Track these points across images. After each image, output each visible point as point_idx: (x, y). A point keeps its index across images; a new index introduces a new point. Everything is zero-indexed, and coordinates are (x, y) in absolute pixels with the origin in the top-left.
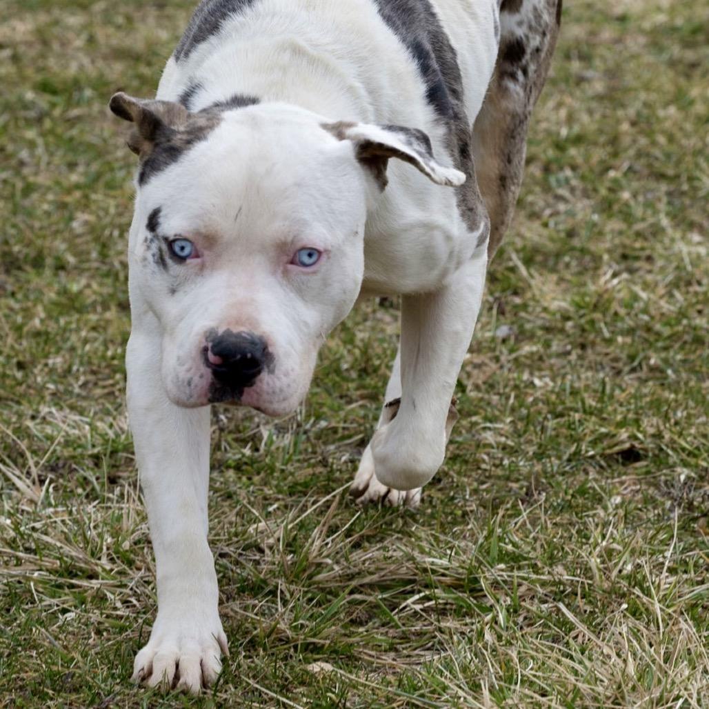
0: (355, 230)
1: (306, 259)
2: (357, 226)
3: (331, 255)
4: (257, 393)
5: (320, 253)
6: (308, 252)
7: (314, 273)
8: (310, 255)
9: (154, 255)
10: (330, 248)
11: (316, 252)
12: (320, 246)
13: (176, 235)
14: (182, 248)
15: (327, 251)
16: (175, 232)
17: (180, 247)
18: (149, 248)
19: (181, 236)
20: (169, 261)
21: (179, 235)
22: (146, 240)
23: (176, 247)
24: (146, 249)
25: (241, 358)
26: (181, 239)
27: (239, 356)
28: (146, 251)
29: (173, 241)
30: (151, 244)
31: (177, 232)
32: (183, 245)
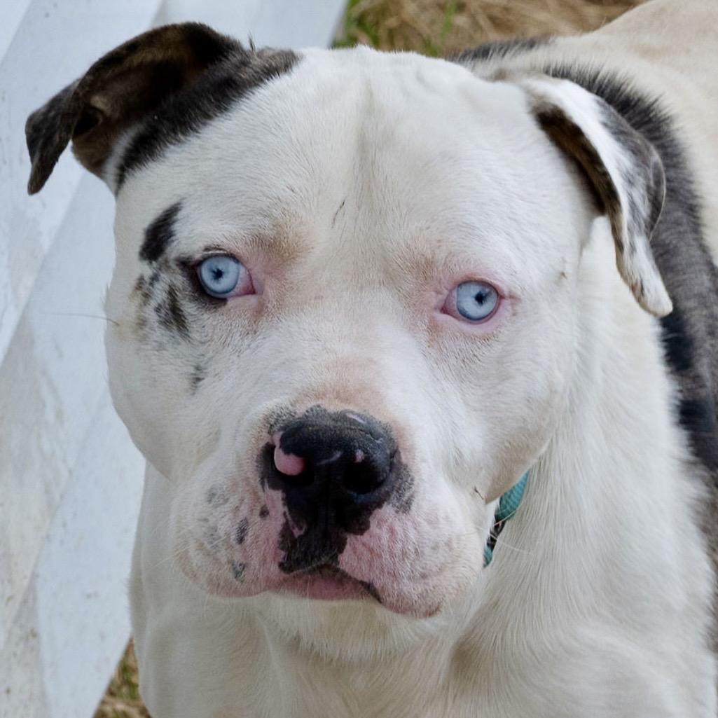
0: (561, 269)
1: (471, 307)
2: (564, 261)
3: (518, 308)
4: (371, 551)
5: (500, 297)
6: (475, 290)
7: (486, 339)
8: (480, 299)
9: (158, 310)
10: (518, 292)
11: (494, 294)
12: (503, 280)
13: (207, 249)
14: (218, 275)
15: (512, 297)
16: (206, 244)
17: (214, 272)
18: (147, 296)
19: (220, 249)
20: (189, 308)
21: (215, 249)
22: (140, 283)
23: (206, 275)
24: (142, 302)
25: (341, 457)
26: (217, 255)
27: (338, 455)
28: (141, 305)
29: (200, 263)
30: (151, 288)
31: (209, 242)
32: (221, 267)
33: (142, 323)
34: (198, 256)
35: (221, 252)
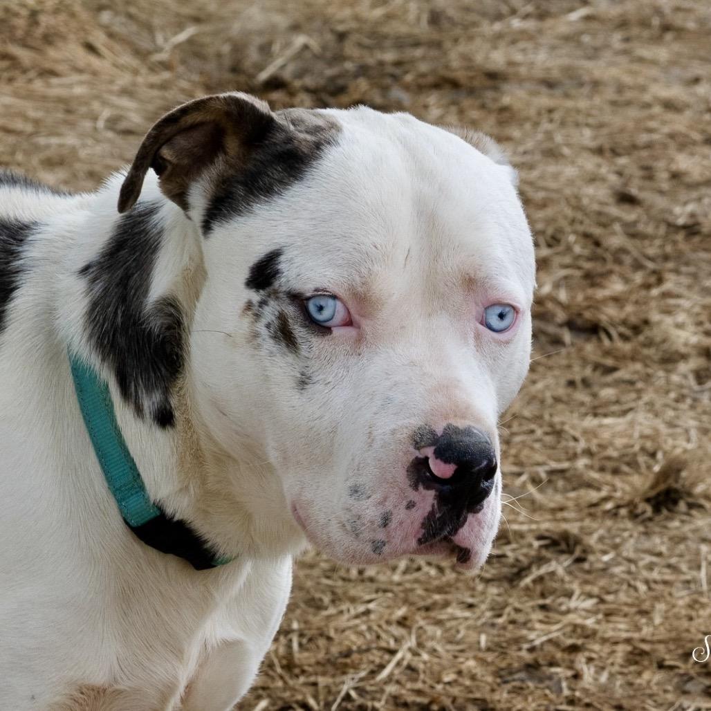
1: (494, 321)
5: (516, 313)
6: (498, 310)
7: (507, 342)
8: (501, 316)
9: (268, 326)
11: (512, 312)
13: (317, 290)
14: (321, 308)
16: (315, 286)
17: (317, 306)
18: (257, 316)
19: (327, 291)
20: (299, 331)
21: (322, 290)
22: (249, 305)
23: (312, 308)
24: (253, 320)
25: (487, 464)
26: (324, 295)
27: (485, 463)
28: (252, 322)
29: (309, 299)
30: (260, 309)
31: (319, 285)
32: (322, 303)
33: (256, 335)
34: (308, 294)
35: (327, 293)
